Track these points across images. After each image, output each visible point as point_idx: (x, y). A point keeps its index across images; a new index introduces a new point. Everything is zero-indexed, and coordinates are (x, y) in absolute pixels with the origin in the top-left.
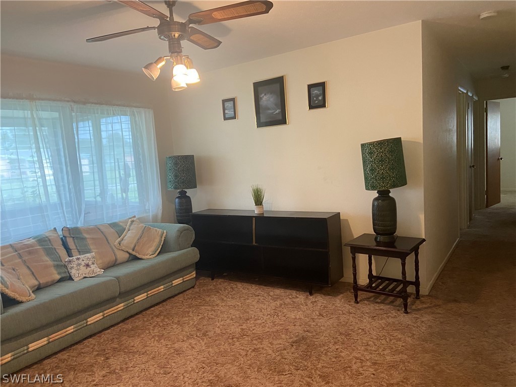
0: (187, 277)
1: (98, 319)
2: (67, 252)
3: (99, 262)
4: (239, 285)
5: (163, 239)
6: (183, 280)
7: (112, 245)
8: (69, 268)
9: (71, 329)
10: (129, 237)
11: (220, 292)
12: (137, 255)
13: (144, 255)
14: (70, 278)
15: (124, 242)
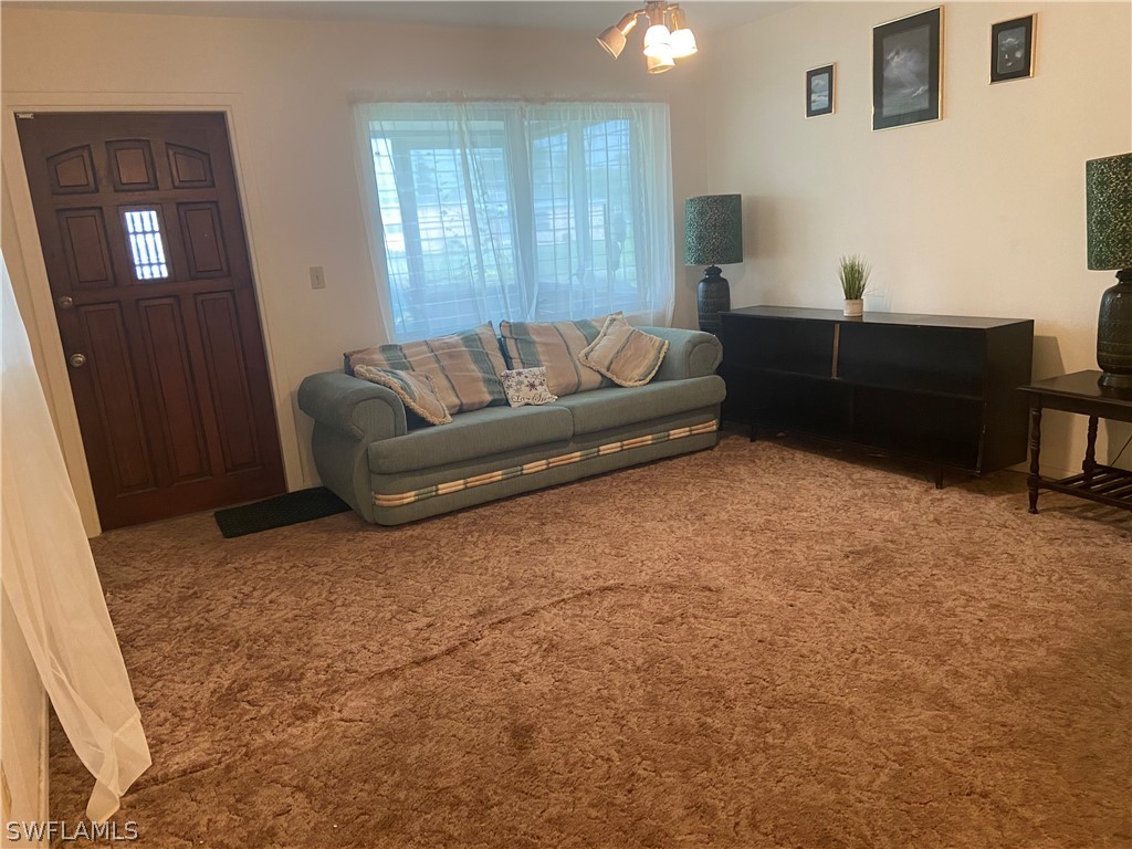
0: (700, 429)
1: (540, 468)
2: (506, 362)
3: (551, 384)
4: (799, 455)
5: (662, 356)
6: (691, 431)
7: (575, 359)
8: (505, 386)
9: (498, 475)
10: (603, 348)
11: (757, 461)
12: (615, 379)
13: (625, 380)
14: (507, 404)
15: (594, 355)
